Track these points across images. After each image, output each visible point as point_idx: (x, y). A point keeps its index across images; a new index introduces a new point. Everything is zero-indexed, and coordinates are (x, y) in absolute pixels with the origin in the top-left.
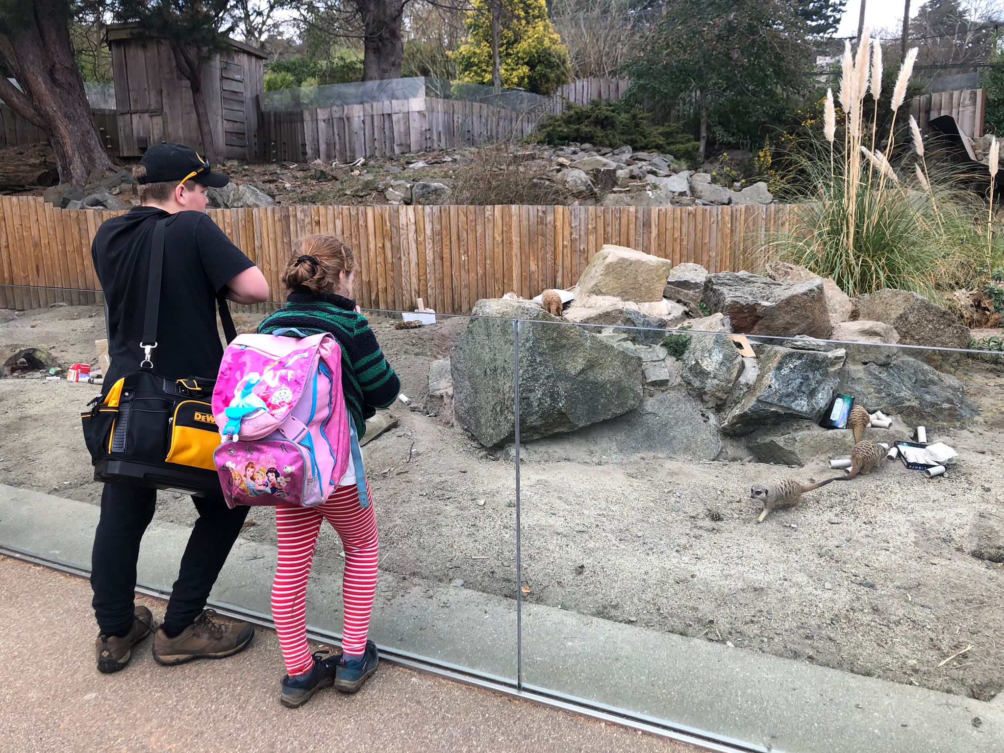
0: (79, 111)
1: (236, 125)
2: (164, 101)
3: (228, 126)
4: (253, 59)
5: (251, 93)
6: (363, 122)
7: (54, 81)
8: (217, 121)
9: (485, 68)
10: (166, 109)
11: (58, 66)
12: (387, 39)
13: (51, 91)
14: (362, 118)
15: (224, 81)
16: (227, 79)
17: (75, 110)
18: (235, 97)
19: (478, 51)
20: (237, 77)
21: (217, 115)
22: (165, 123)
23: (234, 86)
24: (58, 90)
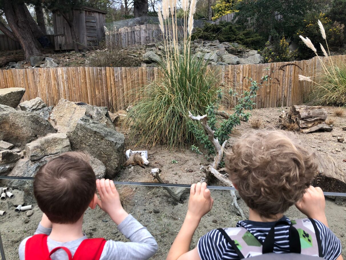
0: (27, 36)
1: (92, 38)
2: (65, 31)
3: (89, 39)
4: (101, 15)
5: (100, 26)
6: (125, 35)
7: (18, 26)
8: (84, 37)
9: (223, 12)
10: (66, 34)
11: (19, 21)
12: (140, 3)
13: (17, 29)
14: (124, 34)
15: (87, 23)
16: (89, 22)
17: (26, 35)
18: (92, 28)
19: (221, 5)
20: (93, 21)
21: (84, 35)
22: (66, 38)
23: (92, 24)
24: (20, 29)
